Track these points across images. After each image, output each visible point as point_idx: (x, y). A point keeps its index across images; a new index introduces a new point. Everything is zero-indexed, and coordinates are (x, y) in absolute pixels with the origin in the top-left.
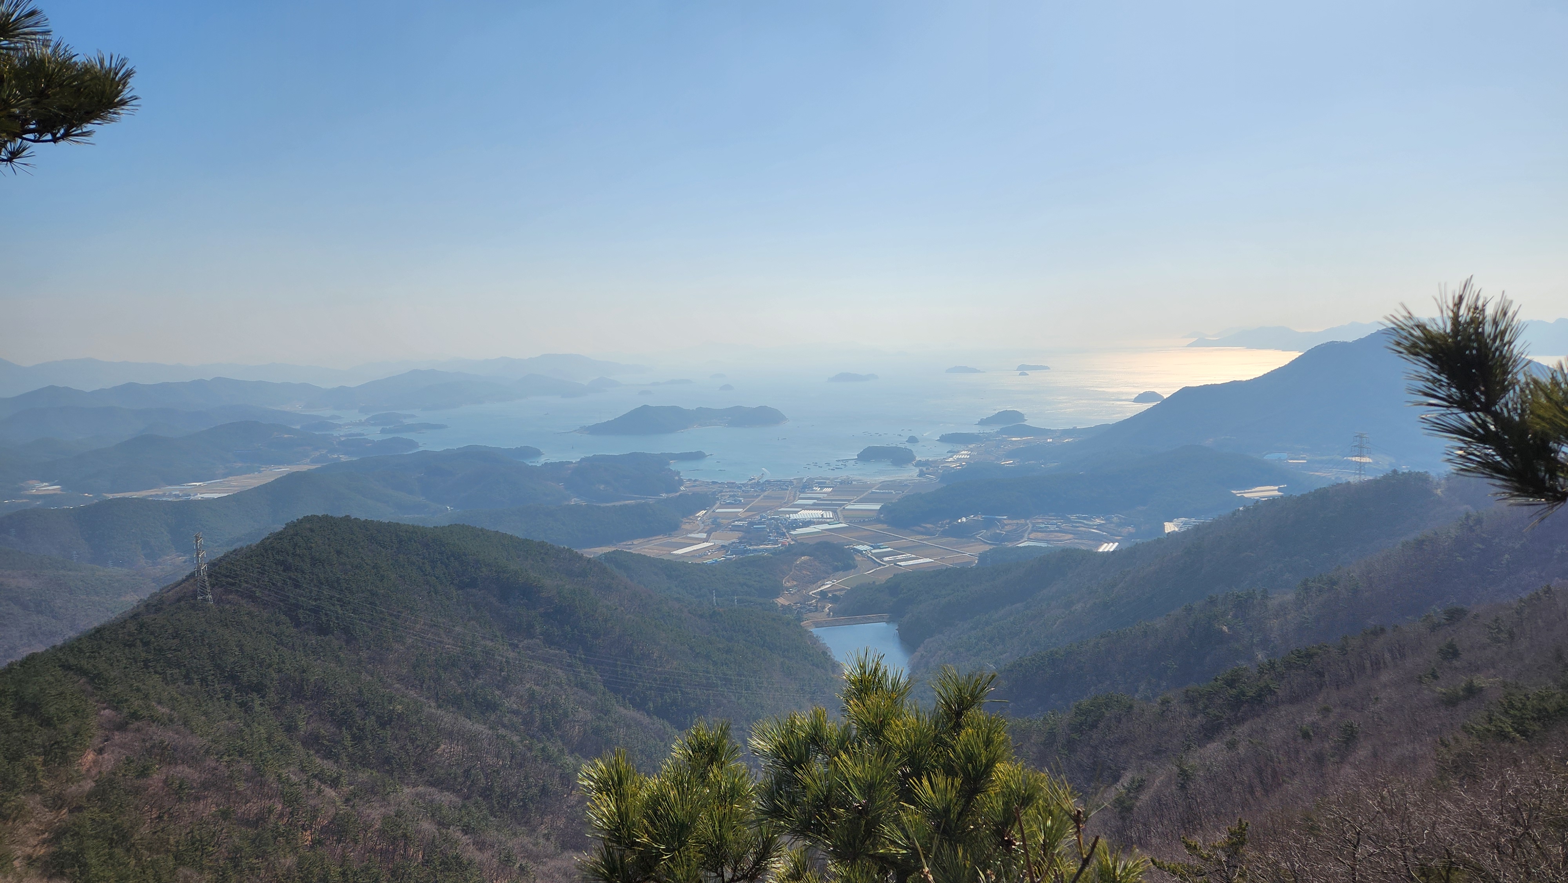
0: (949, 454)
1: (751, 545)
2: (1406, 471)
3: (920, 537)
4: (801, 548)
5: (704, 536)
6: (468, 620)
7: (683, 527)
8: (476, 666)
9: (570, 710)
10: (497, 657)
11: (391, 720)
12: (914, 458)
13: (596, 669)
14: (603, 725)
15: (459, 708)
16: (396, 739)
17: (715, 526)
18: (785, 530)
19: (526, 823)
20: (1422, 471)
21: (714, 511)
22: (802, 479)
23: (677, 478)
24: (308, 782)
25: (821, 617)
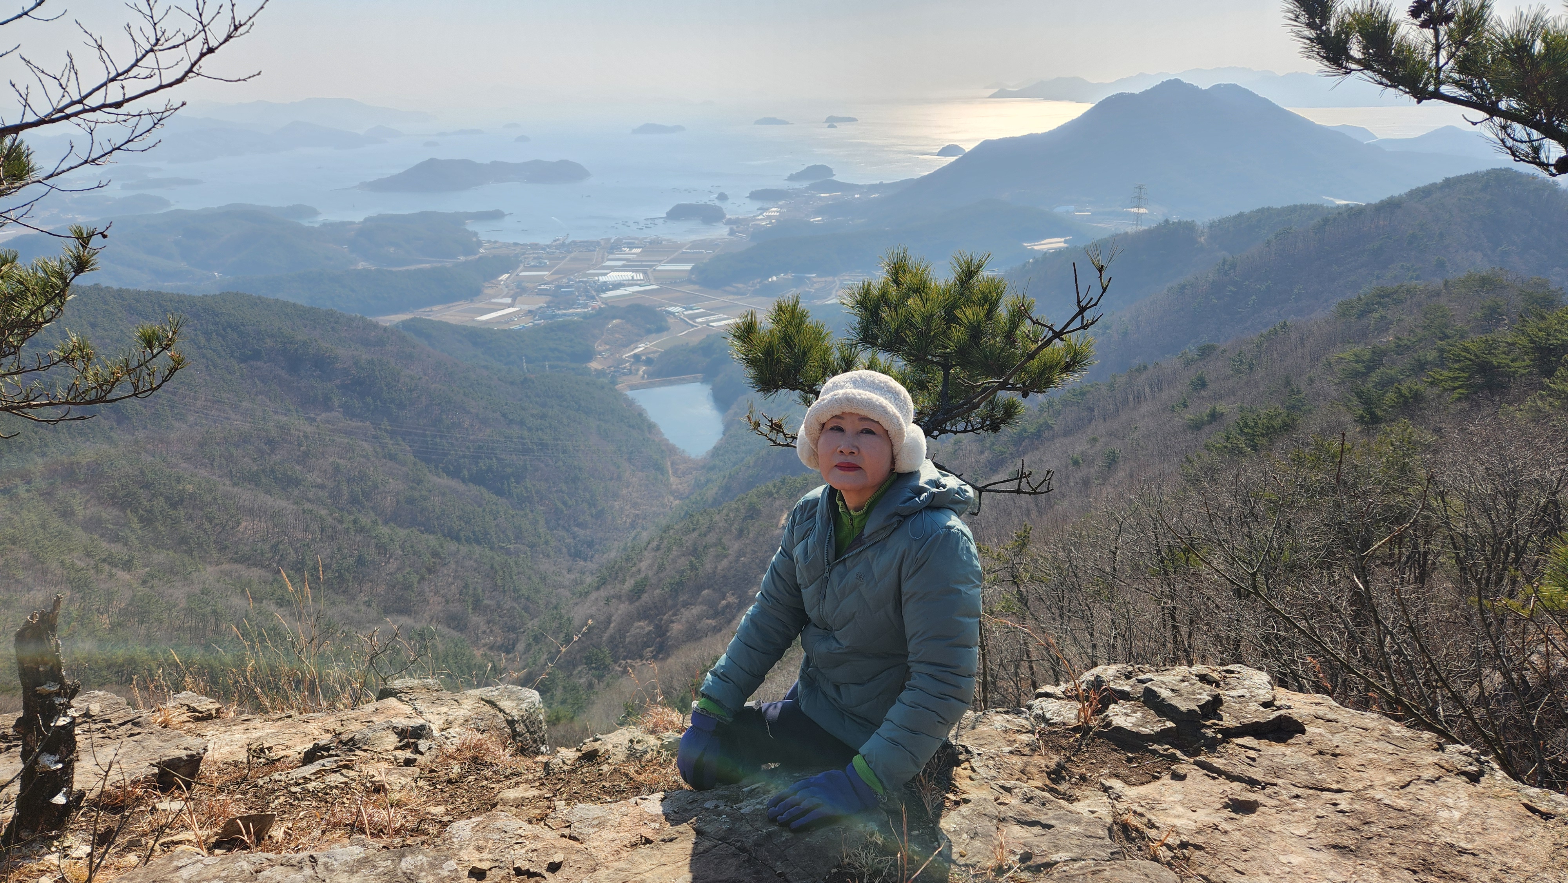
0: (759, 212)
1: (559, 309)
2: (1176, 220)
3: (731, 297)
4: (611, 311)
5: (509, 300)
6: (256, 395)
7: (487, 291)
8: (270, 442)
9: (379, 481)
10: (293, 431)
11: (182, 501)
12: (723, 216)
13: (404, 440)
14: (416, 494)
15: (256, 485)
16: (190, 518)
17: (519, 291)
18: (594, 293)
19: (344, 592)
20: (1189, 220)
21: (517, 275)
22: (609, 239)
23: (474, 239)
24: (96, 567)
25: (635, 380)
